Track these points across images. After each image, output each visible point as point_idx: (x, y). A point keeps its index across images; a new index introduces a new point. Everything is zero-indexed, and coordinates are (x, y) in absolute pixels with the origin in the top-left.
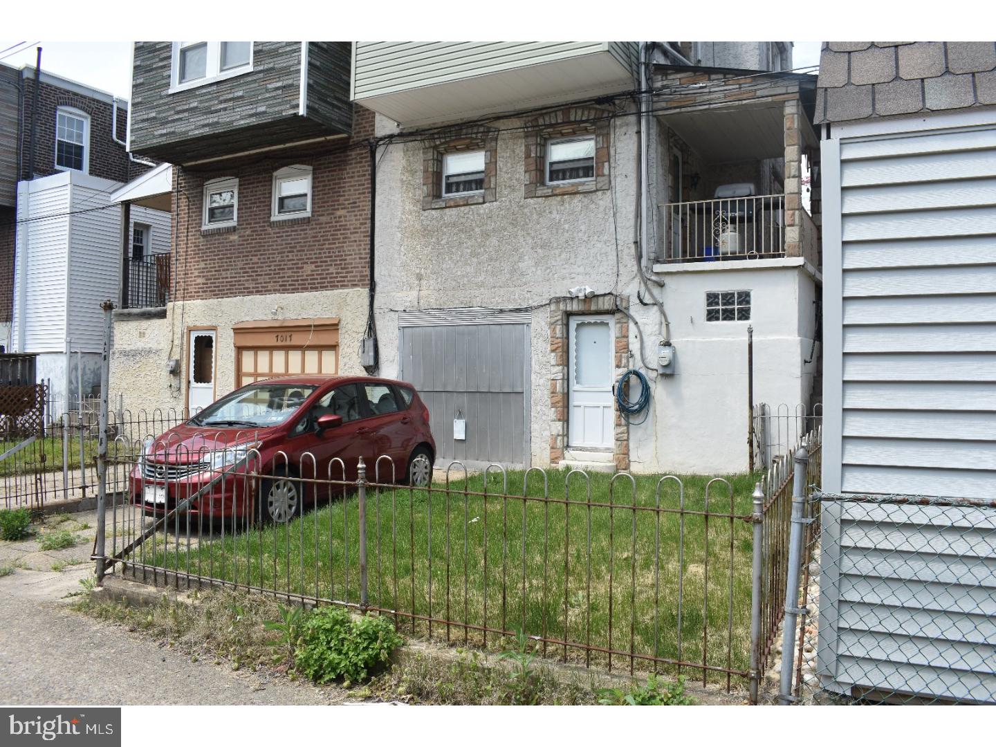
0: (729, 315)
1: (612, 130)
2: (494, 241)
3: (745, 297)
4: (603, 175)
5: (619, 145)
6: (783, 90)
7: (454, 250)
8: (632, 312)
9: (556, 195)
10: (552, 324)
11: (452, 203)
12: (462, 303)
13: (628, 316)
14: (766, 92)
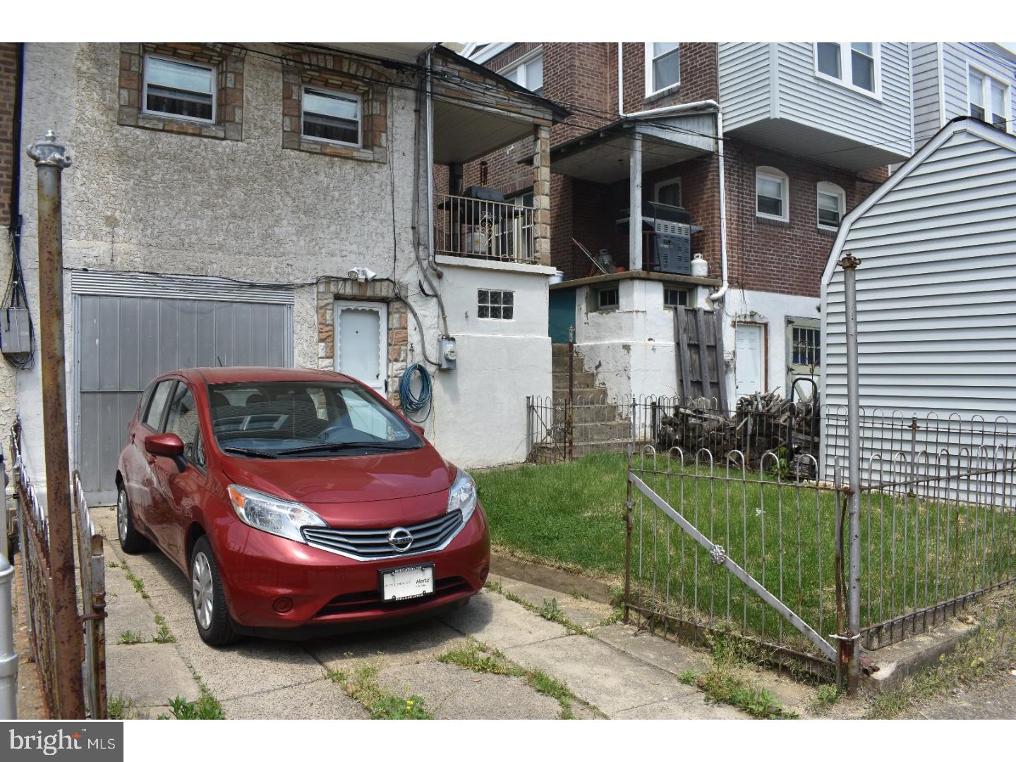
0: (495, 314)
1: (389, 100)
2: (238, 192)
3: (509, 297)
4: (380, 146)
5: (396, 117)
6: (541, 115)
7: (174, 193)
8: (411, 300)
9: (325, 154)
10: (321, 308)
11: (175, 128)
12: (189, 269)
13: (406, 305)
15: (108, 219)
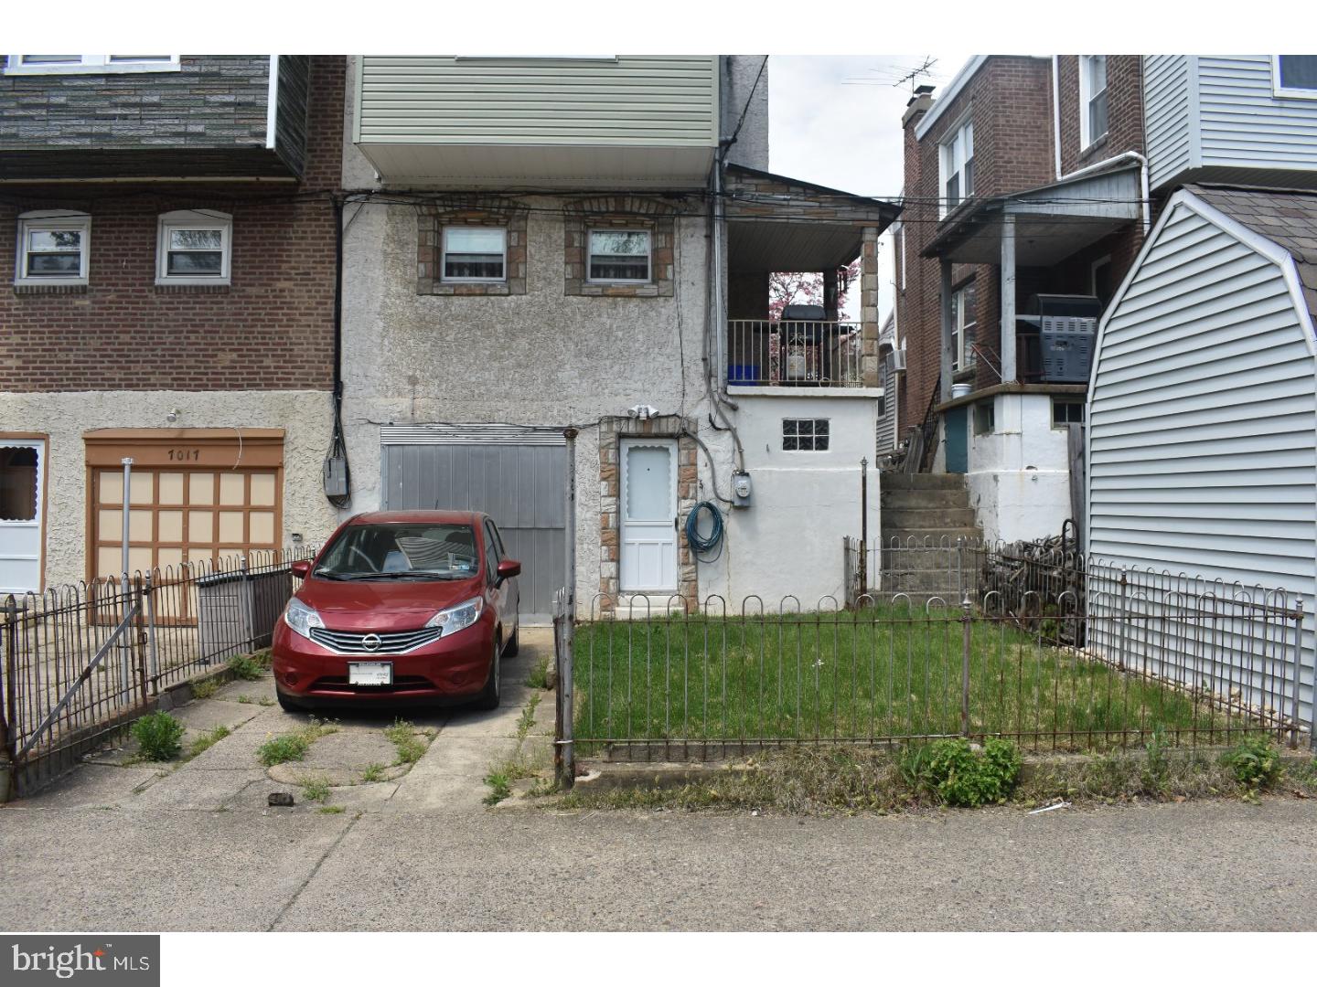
0: (806, 445)
1: (676, 230)
2: (523, 343)
3: (823, 426)
4: (666, 280)
5: (684, 246)
6: (863, 216)
7: (465, 350)
8: (701, 436)
9: (608, 296)
10: (603, 448)
11: (465, 291)
12: (478, 417)
13: (696, 441)
14: (847, 216)
15: (410, 377)
